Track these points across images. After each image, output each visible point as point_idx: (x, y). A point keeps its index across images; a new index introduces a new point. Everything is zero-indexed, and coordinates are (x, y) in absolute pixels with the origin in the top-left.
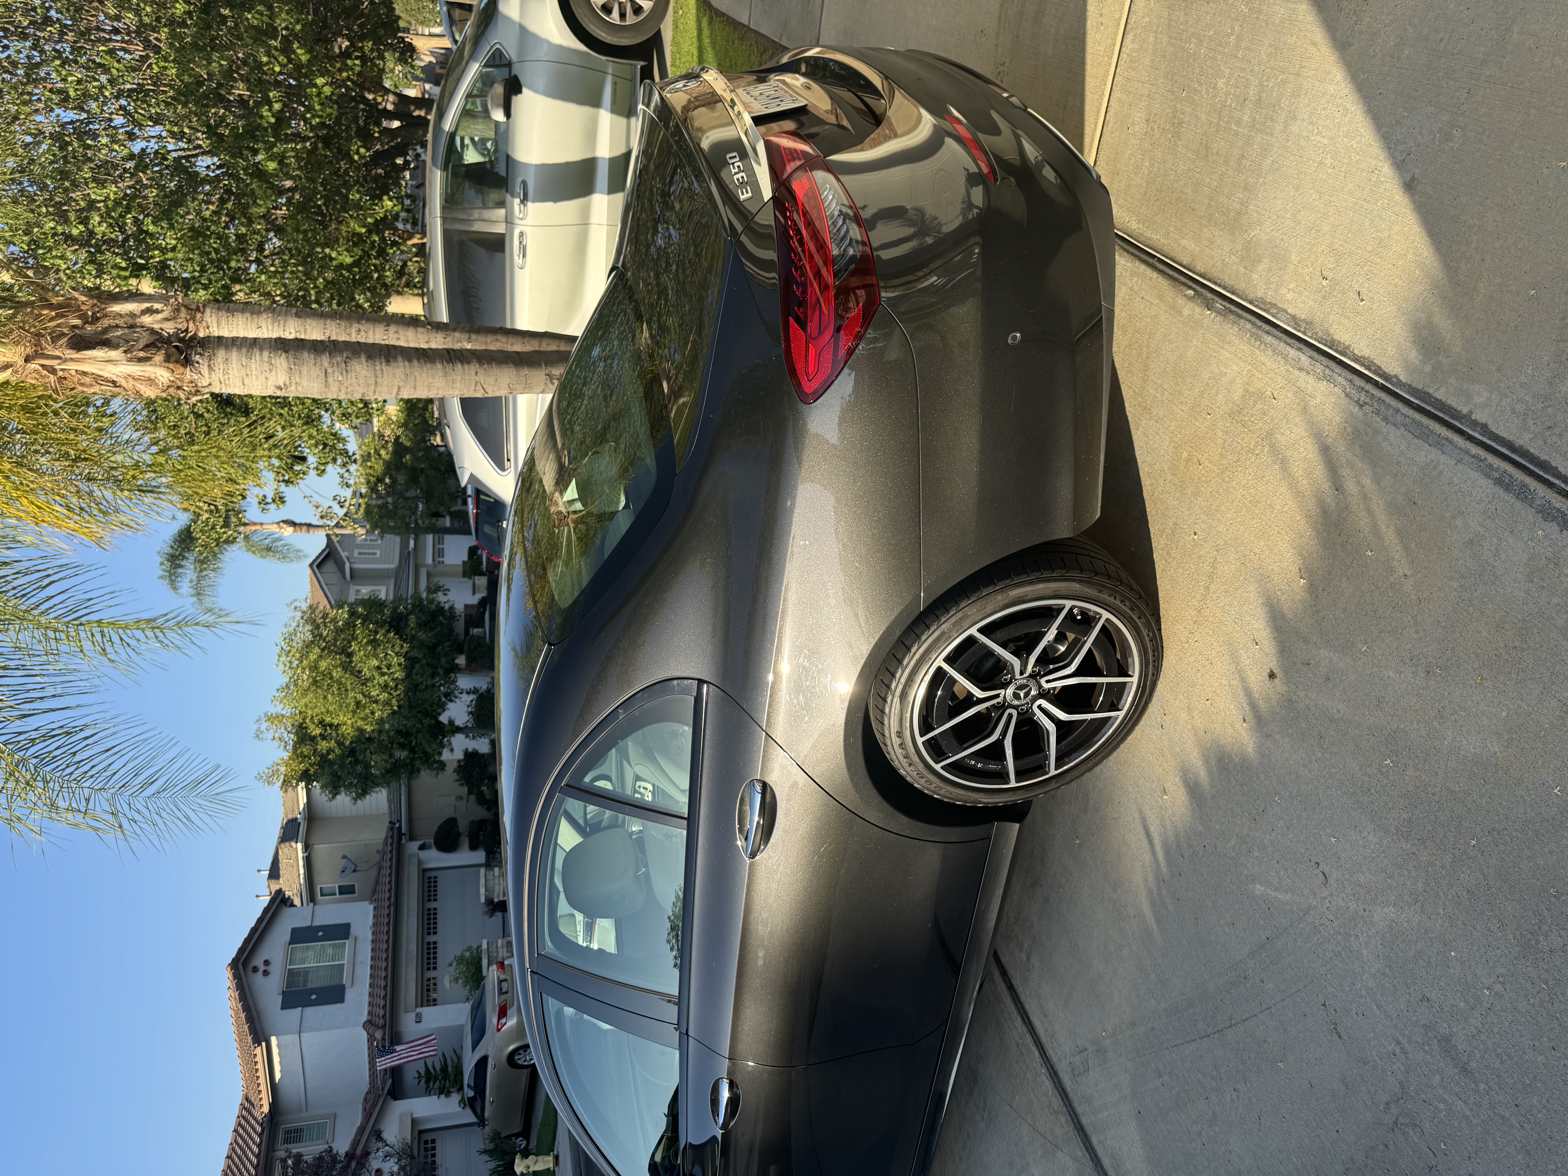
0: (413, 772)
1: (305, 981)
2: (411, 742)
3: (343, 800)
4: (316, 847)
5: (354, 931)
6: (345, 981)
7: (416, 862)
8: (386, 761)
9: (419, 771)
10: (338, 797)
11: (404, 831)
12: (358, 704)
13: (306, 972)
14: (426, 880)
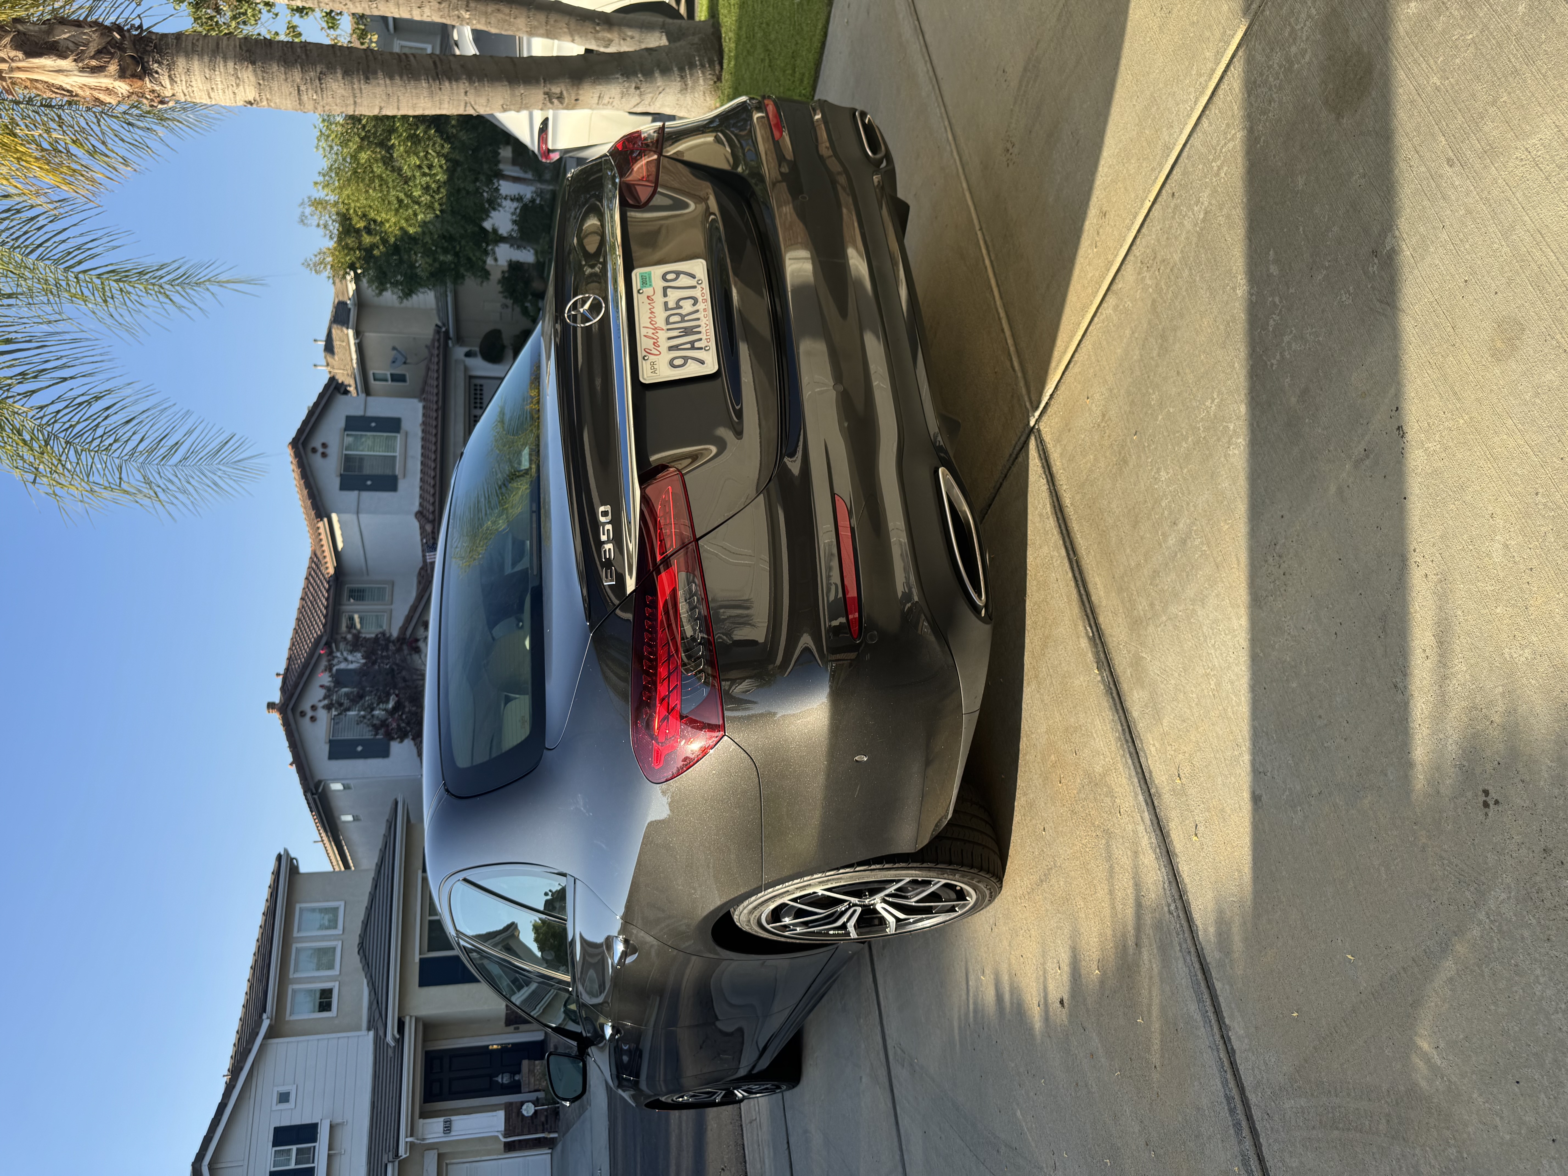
0: (458, 278)
1: (361, 468)
2: (455, 247)
3: (390, 297)
4: (367, 334)
5: (405, 425)
6: (398, 471)
7: (462, 368)
8: (430, 265)
9: (463, 277)
10: (384, 293)
11: (451, 334)
12: (400, 201)
13: (361, 459)
14: (472, 388)
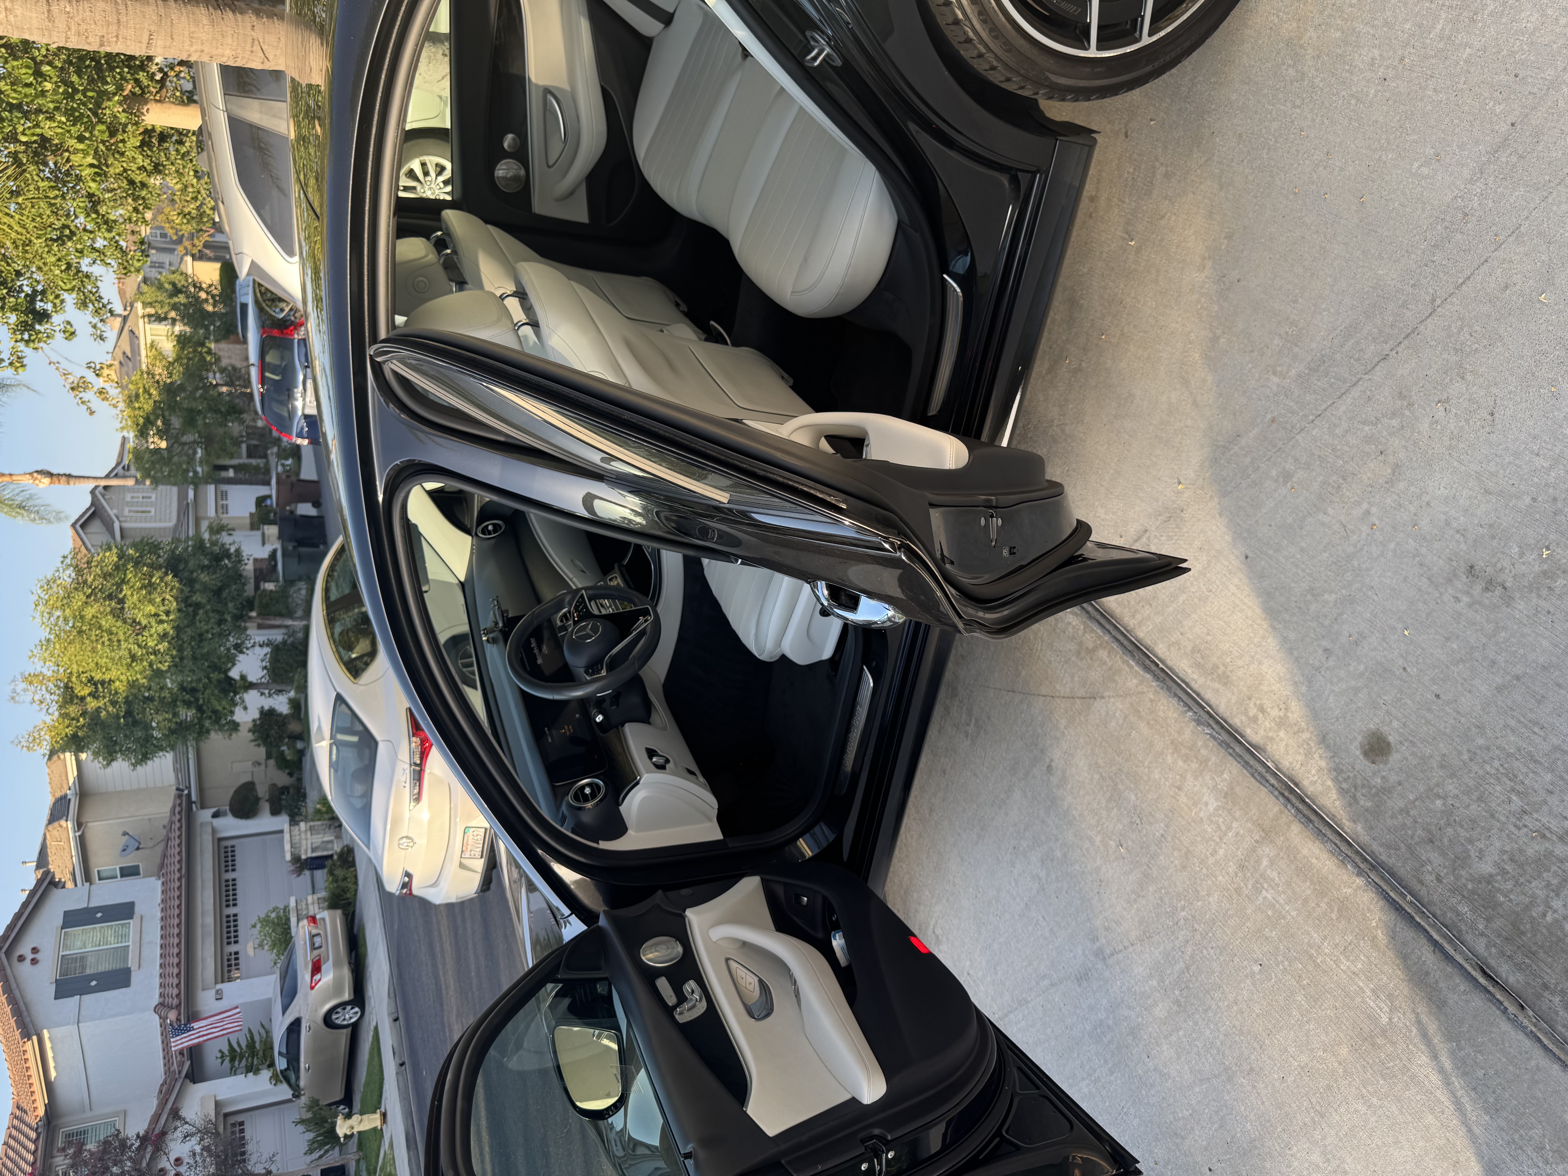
0: (202, 733)
1: (84, 967)
2: (197, 700)
3: (121, 765)
4: (90, 824)
5: (138, 910)
6: (132, 963)
7: (209, 830)
8: (170, 721)
9: (208, 732)
10: (114, 764)
11: (194, 798)
12: (133, 657)
13: (82, 958)
14: (223, 850)
